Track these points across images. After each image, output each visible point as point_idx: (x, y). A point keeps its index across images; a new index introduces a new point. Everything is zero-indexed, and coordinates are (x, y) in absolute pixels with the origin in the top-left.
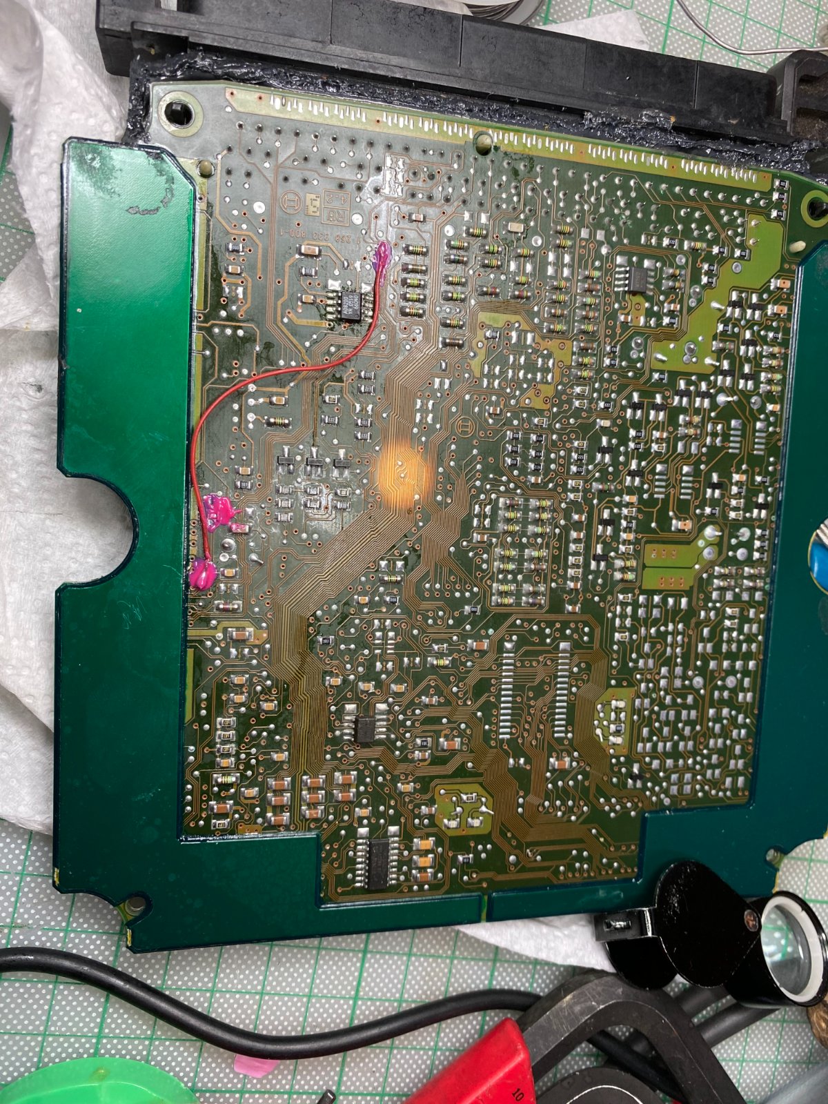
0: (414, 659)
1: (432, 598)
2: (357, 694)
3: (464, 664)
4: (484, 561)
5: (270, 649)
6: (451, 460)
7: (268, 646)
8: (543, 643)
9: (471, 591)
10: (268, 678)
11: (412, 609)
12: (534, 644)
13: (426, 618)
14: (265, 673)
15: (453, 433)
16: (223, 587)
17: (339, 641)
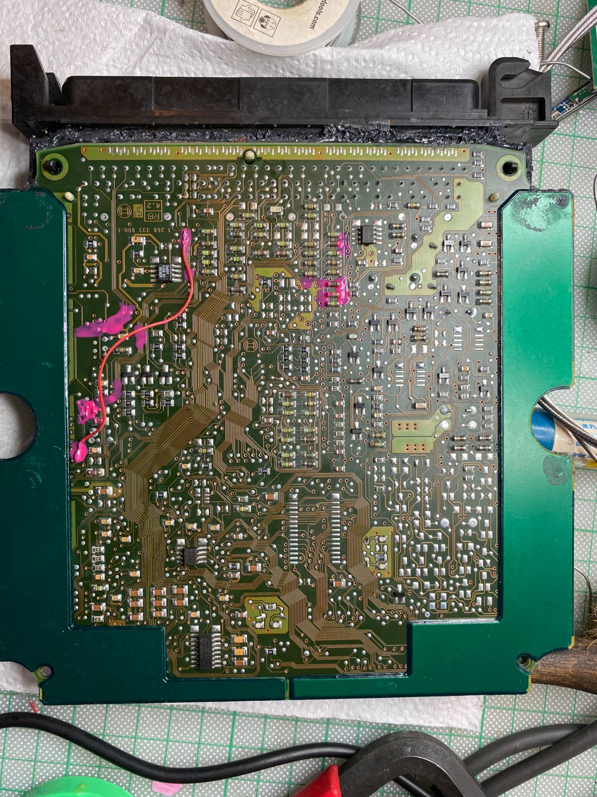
0: (224, 507)
1: (235, 464)
2: (185, 531)
3: (261, 510)
4: (271, 437)
5: (124, 501)
6: (243, 368)
7: (123, 499)
8: (319, 494)
9: (263, 458)
10: (124, 520)
11: (220, 472)
12: (311, 495)
13: (231, 478)
14: (122, 517)
15: (243, 350)
16: (92, 460)
17: (171, 495)
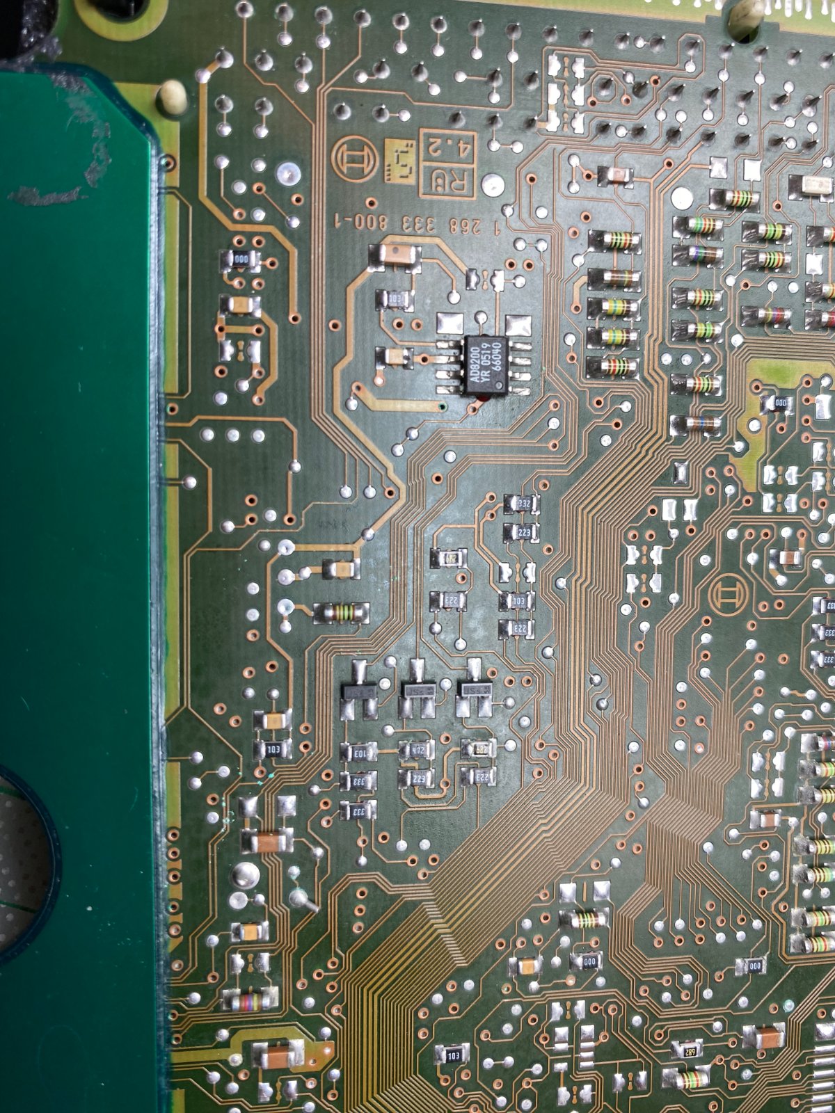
0: (636, 1075)
1: (670, 949)
3: (737, 1076)
4: (773, 865)
5: (341, 1080)
6: (703, 665)
7: (336, 1073)
9: (748, 929)
11: (628, 975)
13: (657, 992)
15: (705, 610)
16: (239, 960)
17: (480, 1051)
